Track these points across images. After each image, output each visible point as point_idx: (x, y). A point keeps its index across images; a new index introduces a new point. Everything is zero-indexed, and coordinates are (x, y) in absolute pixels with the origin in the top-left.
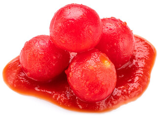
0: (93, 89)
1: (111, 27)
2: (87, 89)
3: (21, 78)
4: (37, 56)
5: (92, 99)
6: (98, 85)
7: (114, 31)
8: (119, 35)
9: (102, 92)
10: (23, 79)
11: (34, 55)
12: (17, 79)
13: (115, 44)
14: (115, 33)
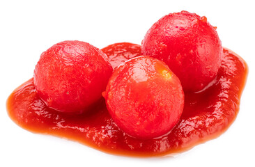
0: (147, 114)
1: (182, 26)
2: (136, 115)
3: (36, 109)
4: (62, 69)
5: (146, 131)
6: (153, 106)
7: (188, 32)
8: (197, 36)
9: (161, 118)
10: (38, 111)
11: (57, 69)
12: (30, 111)
13: (192, 51)
14: (189, 34)
